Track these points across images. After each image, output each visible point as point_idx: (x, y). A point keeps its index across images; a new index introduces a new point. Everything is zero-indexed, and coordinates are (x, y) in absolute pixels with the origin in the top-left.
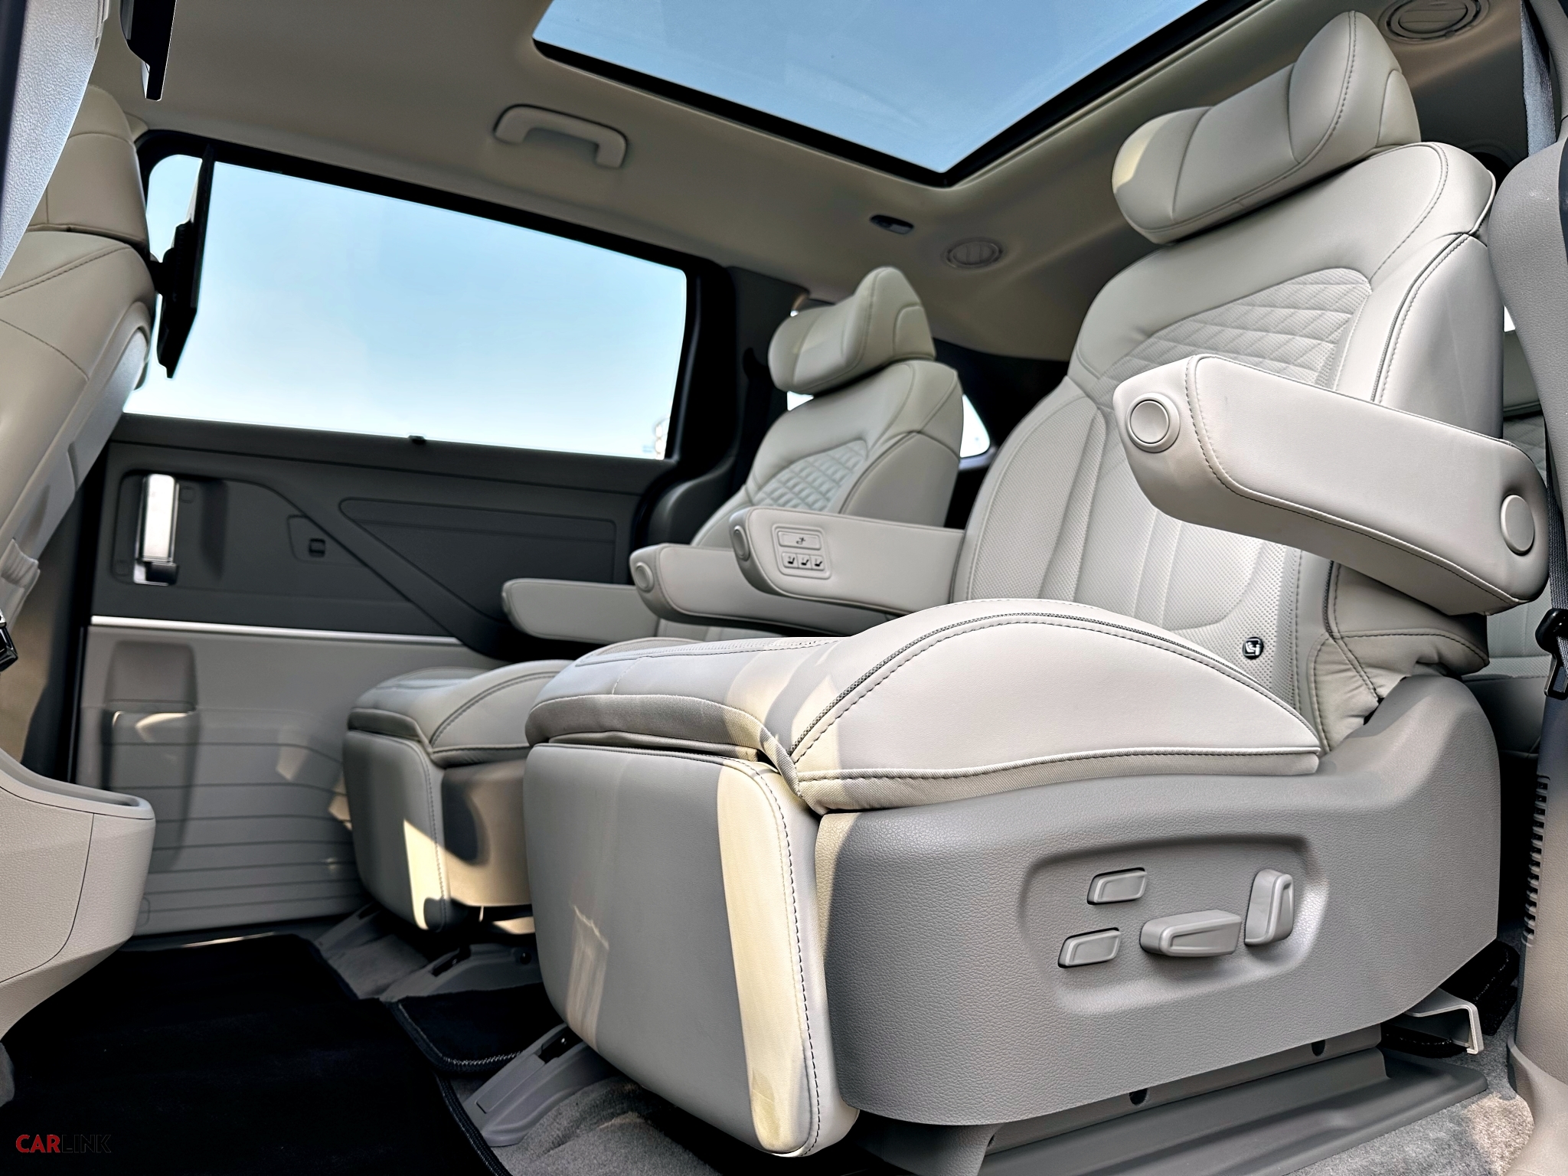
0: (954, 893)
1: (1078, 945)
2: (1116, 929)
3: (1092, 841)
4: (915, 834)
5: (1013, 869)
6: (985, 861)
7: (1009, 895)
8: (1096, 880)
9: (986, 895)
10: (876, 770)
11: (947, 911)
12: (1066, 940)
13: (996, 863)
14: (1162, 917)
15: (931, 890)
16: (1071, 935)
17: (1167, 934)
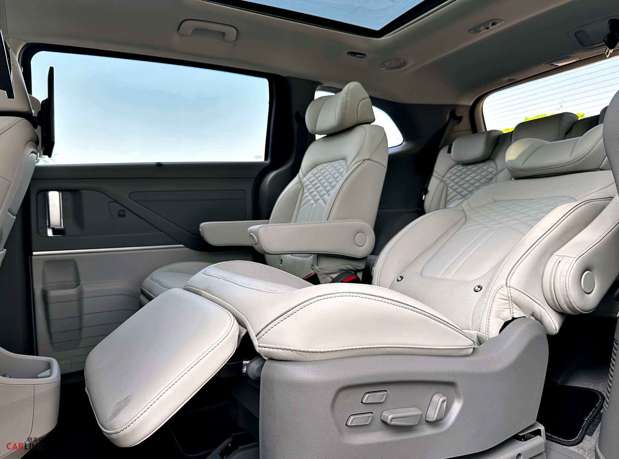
0: (307, 397)
1: (354, 419)
2: (372, 413)
3: (365, 381)
4: (297, 373)
5: (331, 390)
6: (321, 386)
7: (328, 399)
8: (366, 394)
9: (319, 398)
10: (286, 347)
11: (304, 403)
12: (350, 416)
13: (325, 387)
14: (391, 409)
15: (299, 395)
16: (352, 414)
17: (390, 417)
